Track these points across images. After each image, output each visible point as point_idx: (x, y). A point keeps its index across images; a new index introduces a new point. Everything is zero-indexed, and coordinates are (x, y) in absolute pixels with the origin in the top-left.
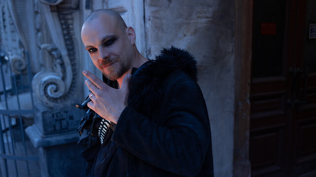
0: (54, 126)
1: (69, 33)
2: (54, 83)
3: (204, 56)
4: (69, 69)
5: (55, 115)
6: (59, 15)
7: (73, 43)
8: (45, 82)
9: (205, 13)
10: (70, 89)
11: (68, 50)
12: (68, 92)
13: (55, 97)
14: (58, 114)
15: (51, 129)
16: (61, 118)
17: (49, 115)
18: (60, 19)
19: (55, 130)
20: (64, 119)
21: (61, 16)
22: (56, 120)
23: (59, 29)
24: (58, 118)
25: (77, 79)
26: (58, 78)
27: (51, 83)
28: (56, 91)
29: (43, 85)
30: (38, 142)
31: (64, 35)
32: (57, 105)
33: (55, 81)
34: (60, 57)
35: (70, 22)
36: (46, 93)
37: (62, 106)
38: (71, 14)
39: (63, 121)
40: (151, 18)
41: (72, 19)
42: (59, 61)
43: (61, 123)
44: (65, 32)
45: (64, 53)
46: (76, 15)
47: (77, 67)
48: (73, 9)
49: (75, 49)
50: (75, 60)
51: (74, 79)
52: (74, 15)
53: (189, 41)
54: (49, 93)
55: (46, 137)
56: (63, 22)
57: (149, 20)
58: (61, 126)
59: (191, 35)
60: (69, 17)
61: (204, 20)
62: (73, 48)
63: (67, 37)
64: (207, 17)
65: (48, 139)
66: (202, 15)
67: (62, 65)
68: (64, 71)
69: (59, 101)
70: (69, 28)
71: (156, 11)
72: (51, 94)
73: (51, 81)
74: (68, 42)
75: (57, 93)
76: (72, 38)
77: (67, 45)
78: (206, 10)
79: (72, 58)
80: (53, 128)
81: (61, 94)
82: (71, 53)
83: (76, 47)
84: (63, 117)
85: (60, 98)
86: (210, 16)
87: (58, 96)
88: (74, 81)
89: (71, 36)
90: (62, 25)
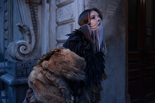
0: (22, 72)
1: (34, 17)
2: (24, 45)
3: (113, 32)
4: (33, 37)
5: (23, 65)
6: (30, 6)
7: (37, 23)
8: (18, 44)
9: (113, 8)
10: (33, 50)
11: (34, 26)
12: (32, 52)
13: (24, 53)
14: (26, 65)
15: (20, 74)
16: (27, 67)
17: (19, 65)
18: (30, 9)
19: (23, 74)
20: (29, 68)
21: (31, 7)
22: (24, 68)
23: (30, 14)
24: (25, 67)
25: (37, 44)
26: (26, 42)
27: (22, 45)
28: (25, 50)
29: (17, 45)
30: (12, 82)
31: (32, 18)
32: (25, 59)
33: (25, 44)
34: (29, 30)
35: (36, 10)
36: (19, 51)
37: (28, 60)
38: (37, 6)
39: (28, 69)
40: (88, 6)
41: (37, 9)
42: (28, 32)
43: (26, 70)
44: (33, 16)
45: (31, 28)
46: (40, 7)
47: (38, 37)
48: (38, 4)
49: (37, 27)
50: (37, 33)
51: (36, 44)
52: (38, 7)
53: (106, 22)
54: (21, 51)
55: (17, 79)
56: (32, 10)
57: (87, 6)
58: (27, 72)
59: (107, 19)
60: (36, 8)
61: (112, 12)
62: (37, 26)
63: (33, 19)
64: (114, 11)
65: (18, 80)
66: (111, 9)
67: (30, 35)
68: (30, 39)
69: (26, 56)
70: (35, 14)
71: (90, 2)
72: (22, 51)
73: (22, 44)
74: (34, 22)
75: (25, 51)
76: (36, 20)
77: (33, 23)
78: (113, 7)
79: (35, 31)
80: (22, 74)
81: (28, 52)
82: (36, 28)
83: (38, 26)
84: (28, 67)
85: (27, 54)
86: (115, 11)
87: (26, 53)
88: (36, 45)
89: (36, 19)
90: (31, 11)
